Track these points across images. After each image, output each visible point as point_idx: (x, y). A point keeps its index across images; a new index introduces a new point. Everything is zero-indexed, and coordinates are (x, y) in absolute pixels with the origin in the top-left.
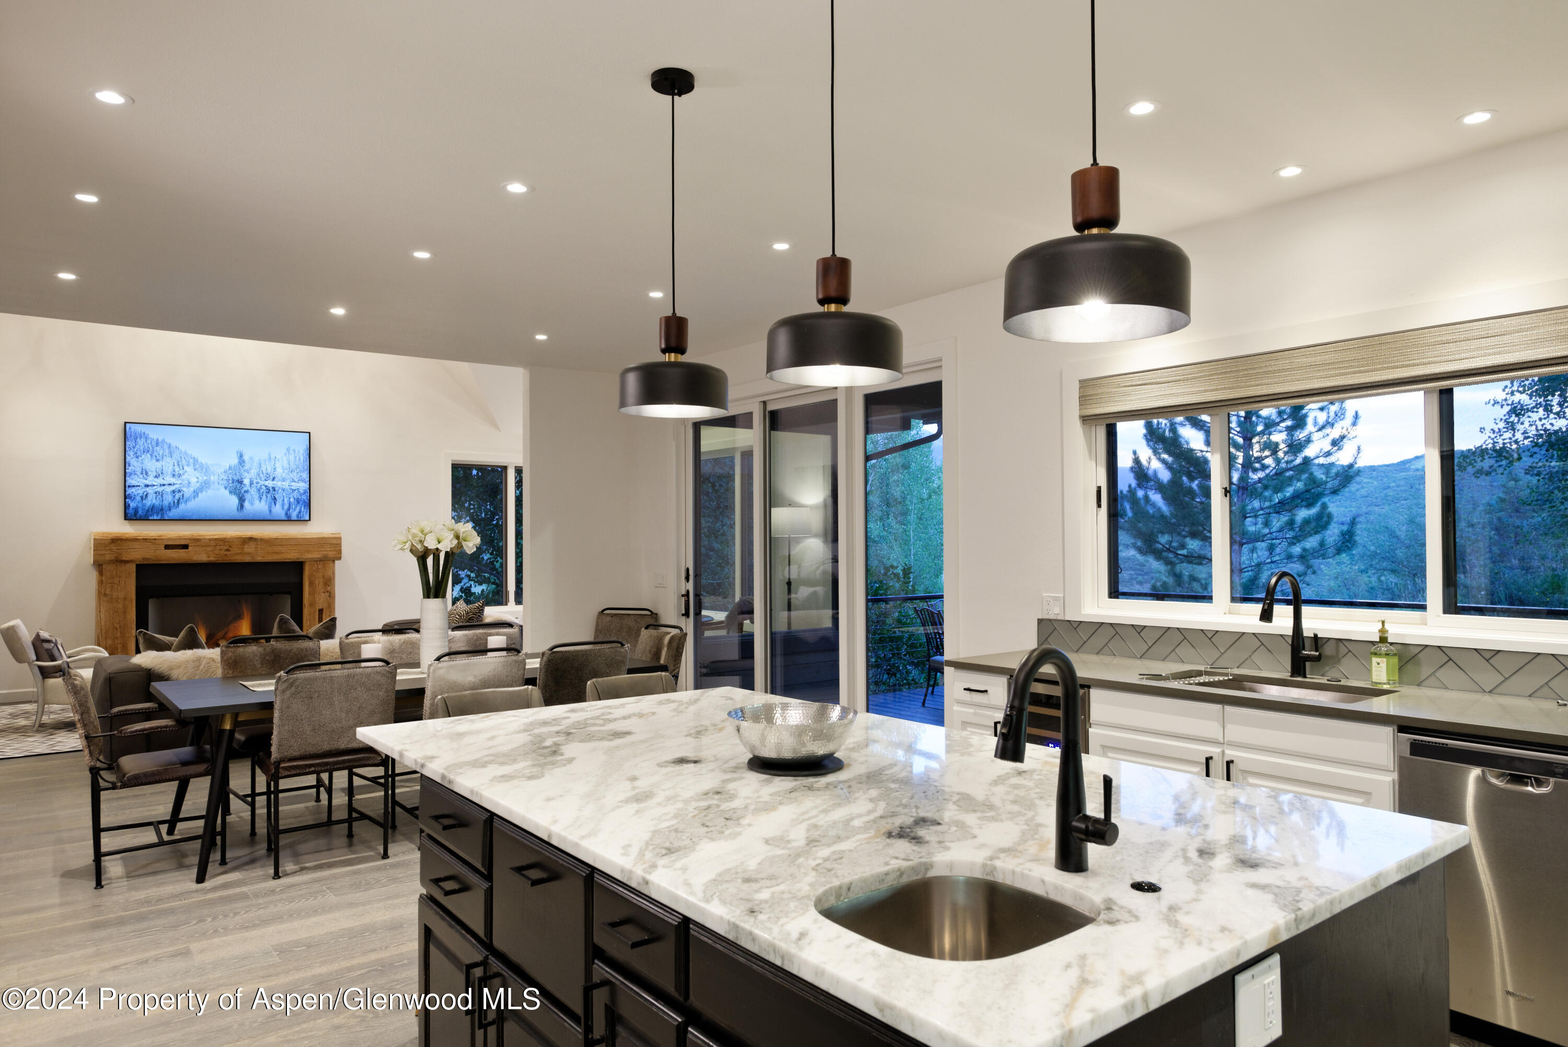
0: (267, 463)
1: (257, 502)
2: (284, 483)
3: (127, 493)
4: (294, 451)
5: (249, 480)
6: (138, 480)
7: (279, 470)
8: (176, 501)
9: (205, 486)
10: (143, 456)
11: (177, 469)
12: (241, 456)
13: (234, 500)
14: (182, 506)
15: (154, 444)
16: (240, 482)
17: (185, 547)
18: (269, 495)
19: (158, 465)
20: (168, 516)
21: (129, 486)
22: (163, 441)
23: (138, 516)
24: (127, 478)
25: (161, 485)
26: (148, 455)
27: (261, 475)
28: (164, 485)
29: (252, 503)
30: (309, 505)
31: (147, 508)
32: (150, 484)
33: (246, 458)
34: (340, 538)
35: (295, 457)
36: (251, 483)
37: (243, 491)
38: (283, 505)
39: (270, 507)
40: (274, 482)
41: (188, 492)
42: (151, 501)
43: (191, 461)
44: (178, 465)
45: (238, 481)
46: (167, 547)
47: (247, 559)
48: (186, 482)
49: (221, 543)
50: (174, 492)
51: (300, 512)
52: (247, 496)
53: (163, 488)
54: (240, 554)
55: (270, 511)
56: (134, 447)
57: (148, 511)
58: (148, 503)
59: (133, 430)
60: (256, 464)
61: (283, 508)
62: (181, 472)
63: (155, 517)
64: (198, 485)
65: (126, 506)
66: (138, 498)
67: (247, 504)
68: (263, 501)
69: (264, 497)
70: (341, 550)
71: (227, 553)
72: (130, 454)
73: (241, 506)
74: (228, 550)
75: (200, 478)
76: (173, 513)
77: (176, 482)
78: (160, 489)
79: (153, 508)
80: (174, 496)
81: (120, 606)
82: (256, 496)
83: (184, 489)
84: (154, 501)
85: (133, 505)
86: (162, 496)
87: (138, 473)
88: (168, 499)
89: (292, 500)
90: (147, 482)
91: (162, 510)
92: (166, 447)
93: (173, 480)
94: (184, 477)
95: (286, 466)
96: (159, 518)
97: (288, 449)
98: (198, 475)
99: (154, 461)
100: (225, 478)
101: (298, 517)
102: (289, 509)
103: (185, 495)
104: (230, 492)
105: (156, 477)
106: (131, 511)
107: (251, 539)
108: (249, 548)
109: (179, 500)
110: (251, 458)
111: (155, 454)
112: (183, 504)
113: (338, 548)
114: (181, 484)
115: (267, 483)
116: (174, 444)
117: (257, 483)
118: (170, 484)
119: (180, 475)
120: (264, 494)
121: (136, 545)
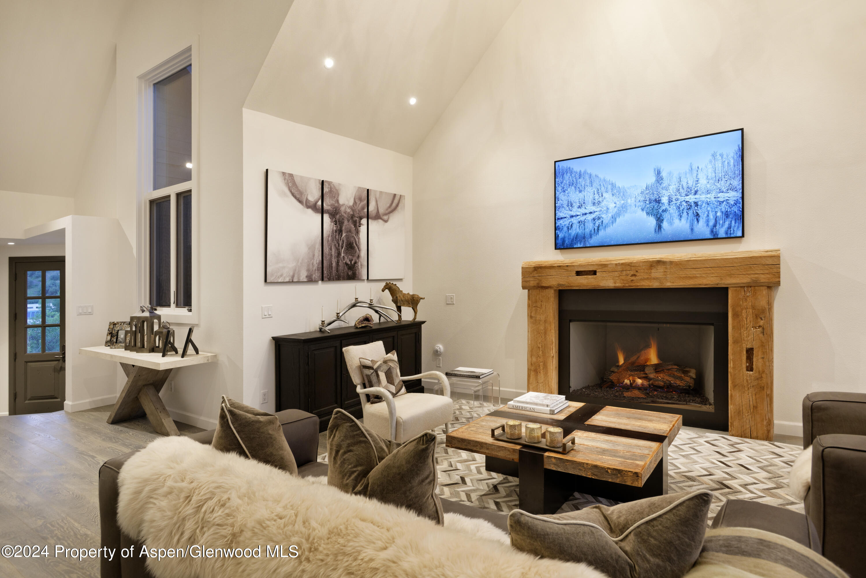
0: (688, 175)
1: (676, 221)
2: (708, 196)
3: (557, 225)
4: (722, 155)
5: (667, 198)
6: (566, 212)
7: (703, 181)
8: (596, 228)
9: (623, 209)
10: (569, 189)
11: (597, 197)
12: (658, 173)
13: (652, 221)
14: (602, 233)
15: (577, 176)
16: (658, 201)
17: (594, 273)
18: (690, 212)
19: (581, 195)
20: (590, 244)
21: (558, 219)
22: (585, 172)
23: (565, 245)
24: (557, 212)
25: (583, 215)
26: (573, 188)
27: (681, 190)
28: (586, 214)
29: (671, 223)
30: (741, 217)
31: (572, 237)
32: (574, 214)
33: (664, 174)
34: (778, 257)
35: (723, 163)
36: (670, 201)
37: (660, 211)
38: (708, 221)
39: (692, 225)
40: (696, 196)
41: (606, 218)
42: (576, 230)
43: (610, 187)
44: (598, 193)
45: (656, 200)
46: (578, 273)
47: (655, 285)
48: (605, 208)
49: (628, 268)
50: (594, 219)
51: (729, 227)
52: (666, 216)
53: (585, 217)
54: (648, 279)
55: (692, 230)
56: (561, 183)
57: (573, 240)
58: (573, 232)
59: (561, 167)
60: (675, 179)
61: (708, 225)
62: (600, 199)
63: (579, 246)
64: (616, 210)
65: (556, 237)
66: (565, 229)
67: (665, 225)
68: (683, 219)
69: (685, 214)
70: (779, 273)
71: (633, 278)
72: (559, 189)
73: (659, 227)
74: (634, 275)
75: (618, 203)
76: (593, 241)
77: (596, 210)
78: (582, 218)
79: (577, 236)
80: (594, 224)
81: (542, 328)
82: (676, 214)
83: (603, 216)
84: (578, 230)
85: (561, 235)
86: (584, 225)
87: (565, 206)
88: (590, 226)
89: (719, 214)
90: (573, 213)
91: (584, 238)
92: (587, 177)
93: (593, 208)
94: (603, 204)
95: (711, 174)
96: (581, 246)
97: (714, 156)
98: (616, 200)
99: (578, 192)
100: (642, 199)
101: (726, 233)
102: (715, 226)
103: (604, 222)
104: (648, 214)
105: (579, 207)
106: (559, 241)
107: (659, 262)
108: (658, 273)
109: (598, 227)
110: (670, 173)
111: (578, 185)
112: (602, 230)
113: (775, 270)
114: (601, 211)
115: (687, 199)
116: (594, 173)
117: (677, 200)
118: (591, 213)
119: (599, 203)
120: (685, 211)
121: (552, 272)
